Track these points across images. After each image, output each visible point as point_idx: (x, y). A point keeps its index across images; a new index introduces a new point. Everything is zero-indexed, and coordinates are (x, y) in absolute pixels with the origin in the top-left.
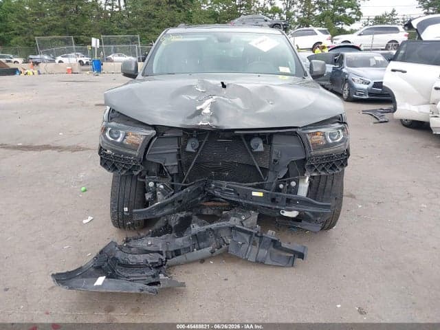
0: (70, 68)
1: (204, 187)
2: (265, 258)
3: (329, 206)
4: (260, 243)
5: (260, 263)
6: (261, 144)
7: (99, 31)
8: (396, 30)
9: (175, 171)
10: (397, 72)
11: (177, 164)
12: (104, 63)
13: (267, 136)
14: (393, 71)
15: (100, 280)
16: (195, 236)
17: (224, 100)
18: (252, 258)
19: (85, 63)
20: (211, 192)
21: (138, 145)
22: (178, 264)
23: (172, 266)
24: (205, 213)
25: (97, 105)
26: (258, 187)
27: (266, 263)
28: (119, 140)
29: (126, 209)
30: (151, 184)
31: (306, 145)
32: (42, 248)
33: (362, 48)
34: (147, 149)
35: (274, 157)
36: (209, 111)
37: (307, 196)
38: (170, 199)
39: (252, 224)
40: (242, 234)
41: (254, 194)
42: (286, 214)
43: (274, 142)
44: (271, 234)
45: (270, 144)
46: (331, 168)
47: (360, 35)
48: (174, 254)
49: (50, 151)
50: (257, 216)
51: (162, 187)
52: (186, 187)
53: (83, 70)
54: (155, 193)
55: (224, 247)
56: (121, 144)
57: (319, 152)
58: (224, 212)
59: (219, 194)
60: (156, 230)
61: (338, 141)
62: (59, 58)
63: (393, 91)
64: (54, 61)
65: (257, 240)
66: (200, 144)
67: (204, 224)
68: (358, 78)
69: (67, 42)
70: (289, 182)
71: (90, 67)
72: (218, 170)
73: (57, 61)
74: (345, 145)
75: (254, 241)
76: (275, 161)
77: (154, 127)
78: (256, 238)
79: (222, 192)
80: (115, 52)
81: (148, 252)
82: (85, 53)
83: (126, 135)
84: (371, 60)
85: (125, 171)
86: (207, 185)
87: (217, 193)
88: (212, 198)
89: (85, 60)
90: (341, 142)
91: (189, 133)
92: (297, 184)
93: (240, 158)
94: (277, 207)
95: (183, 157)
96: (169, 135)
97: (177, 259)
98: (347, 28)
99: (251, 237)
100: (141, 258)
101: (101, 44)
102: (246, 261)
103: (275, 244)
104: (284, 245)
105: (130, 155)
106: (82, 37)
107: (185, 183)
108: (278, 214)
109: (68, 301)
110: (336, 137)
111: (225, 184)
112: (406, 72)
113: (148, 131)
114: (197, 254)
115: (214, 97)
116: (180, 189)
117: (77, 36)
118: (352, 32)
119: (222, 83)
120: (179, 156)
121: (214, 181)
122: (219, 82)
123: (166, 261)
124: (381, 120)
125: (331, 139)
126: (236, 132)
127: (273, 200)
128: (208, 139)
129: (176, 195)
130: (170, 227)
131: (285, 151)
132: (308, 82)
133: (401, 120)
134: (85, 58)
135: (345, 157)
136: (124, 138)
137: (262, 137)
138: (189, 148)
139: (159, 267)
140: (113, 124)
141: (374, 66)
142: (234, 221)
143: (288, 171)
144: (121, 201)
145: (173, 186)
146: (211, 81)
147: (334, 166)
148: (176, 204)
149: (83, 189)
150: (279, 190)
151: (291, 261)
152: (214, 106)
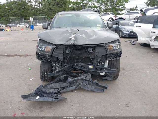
0: (22, 28)
1: (72, 65)
2: (94, 89)
3: (115, 70)
4: (92, 84)
5: (92, 91)
6: (92, 50)
7: (32, 15)
8: (138, 13)
9: (62, 60)
10: (138, 27)
11: (63, 57)
12: (34, 26)
13: (94, 47)
14: (136, 26)
15: (38, 98)
16: (70, 82)
17: (79, 35)
18: (89, 90)
19: (27, 26)
20: (75, 67)
21: (50, 51)
22: (64, 92)
23: (62, 93)
24: (73, 75)
25: (33, 41)
26: (91, 65)
27: (94, 91)
28: (43, 50)
29: (46, 74)
30: (54, 64)
31: (107, 50)
32: (16, 88)
33: (126, 19)
34: (53, 52)
35: (96, 54)
36: (74, 39)
37: (108, 67)
38: (61, 69)
39: (89, 78)
40: (86, 81)
41: (90, 67)
42: (101, 74)
43: (96, 49)
44: (96, 81)
45: (95, 50)
46: (115, 58)
47: (125, 15)
48: (63, 89)
49: (17, 56)
50: (91, 75)
51: (58, 65)
52: (66, 65)
53: (27, 29)
54: (56, 68)
55: (80, 86)
56: (44, 51)
57: (111, 52)
58: (79, 75)
59: (78, 68)
60: (56, 81)
61: (118, 48)
62: (18, 25)
63: (137, 33)
64: (16, 26)
65: (91, 83)
66: (71, 50)
67: (73, 78)
68: (125, 30)
69: (21, 19)
70: (101, 63)
71: (30, 28)
72: (77, 60)
73: (17, 26)
74: (120, 50)
75: (90, 84)
76: (97, 55)
77: (55, 45)
78: (90, 82)
79: (78, 67)
80: (38, 22)
81: (53, 88)
82: (28, 23)
83: (45, 48)
84: (129, 23)
85: (45, 60)
86: (73, 64)
87: (77, 67)
88: (75, 69)
89: (27, 25)
90: (118, 49)
91: (67, 46)
92: (104, 63)
93: (85, 55)
94: (98, 71)
95: (65, 55)
96: (60, 47)
97: (63, 90)
98: (121, 13)
99: (89, 82)
100: (51, 91)
101: (33, 19)
102: (87, 91)
103: (97, 84)
104: (100, 84)
105: (47, 55)
106: (26, 17)
107: (66, 64)
108: (98, 74)
109: (26, 105)
110: (117, 47)
111: (79, 64)
112: (141, 27)
113: (53, 46)
114: (70, 88)
115: (75, 34)
116: (64, 66)
117: (25, 17)
118: (122, 14)
119: (78, 30)
120: (64, 55)
121: (76, 63)
122: (77, 29)
123: (60, 91)
124: (133, 44)
125: (115, 48)
126: (83, 46)
127: (96, 69)
128: (73, 49)
129: (63, 68)
130: (61, 80)
131: (100, 52)
132: (107, 29)
133: (140, 43)
134: (28, 25)
135: (120, 54)
136: (45, 49)
137: (92, 47)
138: (67, 52)
139: (57, 93)
140: (41, 44)
141: (130, 25)
142: (83, 77)
143: (101, 59)
144: (44, 71)
145: (62, 65)
146: (74, 29)
147: (116, 57)
148: (63, 71)
149: (29, 69)
150: (98, 65)
151: (103, 90)
152: (75, 37)
